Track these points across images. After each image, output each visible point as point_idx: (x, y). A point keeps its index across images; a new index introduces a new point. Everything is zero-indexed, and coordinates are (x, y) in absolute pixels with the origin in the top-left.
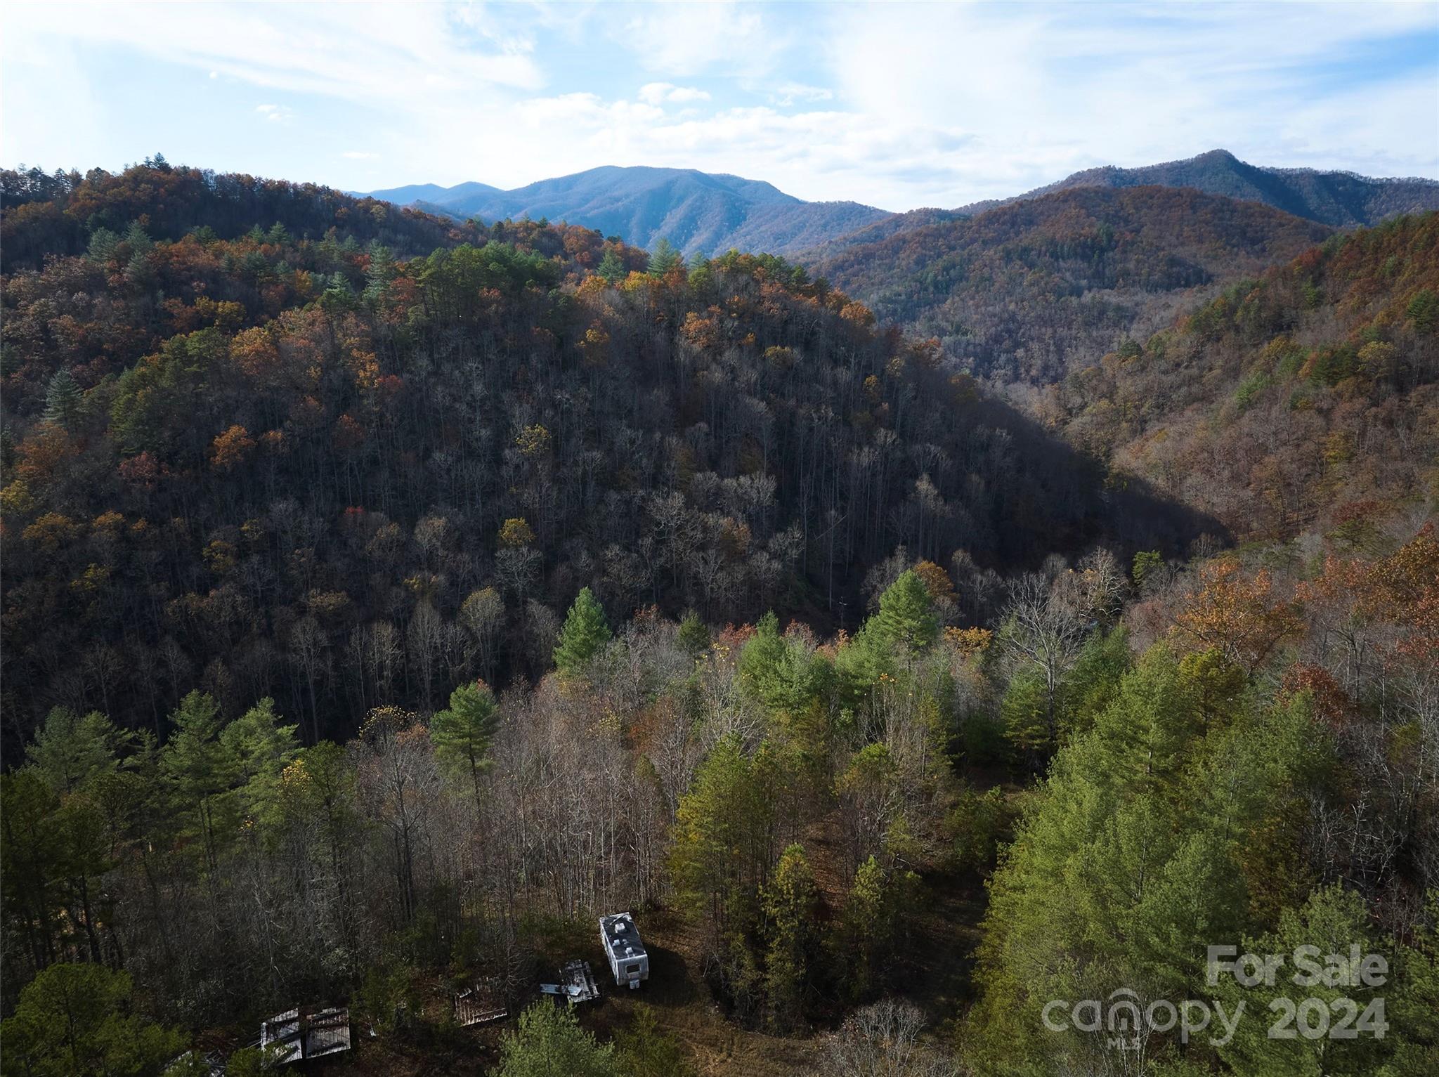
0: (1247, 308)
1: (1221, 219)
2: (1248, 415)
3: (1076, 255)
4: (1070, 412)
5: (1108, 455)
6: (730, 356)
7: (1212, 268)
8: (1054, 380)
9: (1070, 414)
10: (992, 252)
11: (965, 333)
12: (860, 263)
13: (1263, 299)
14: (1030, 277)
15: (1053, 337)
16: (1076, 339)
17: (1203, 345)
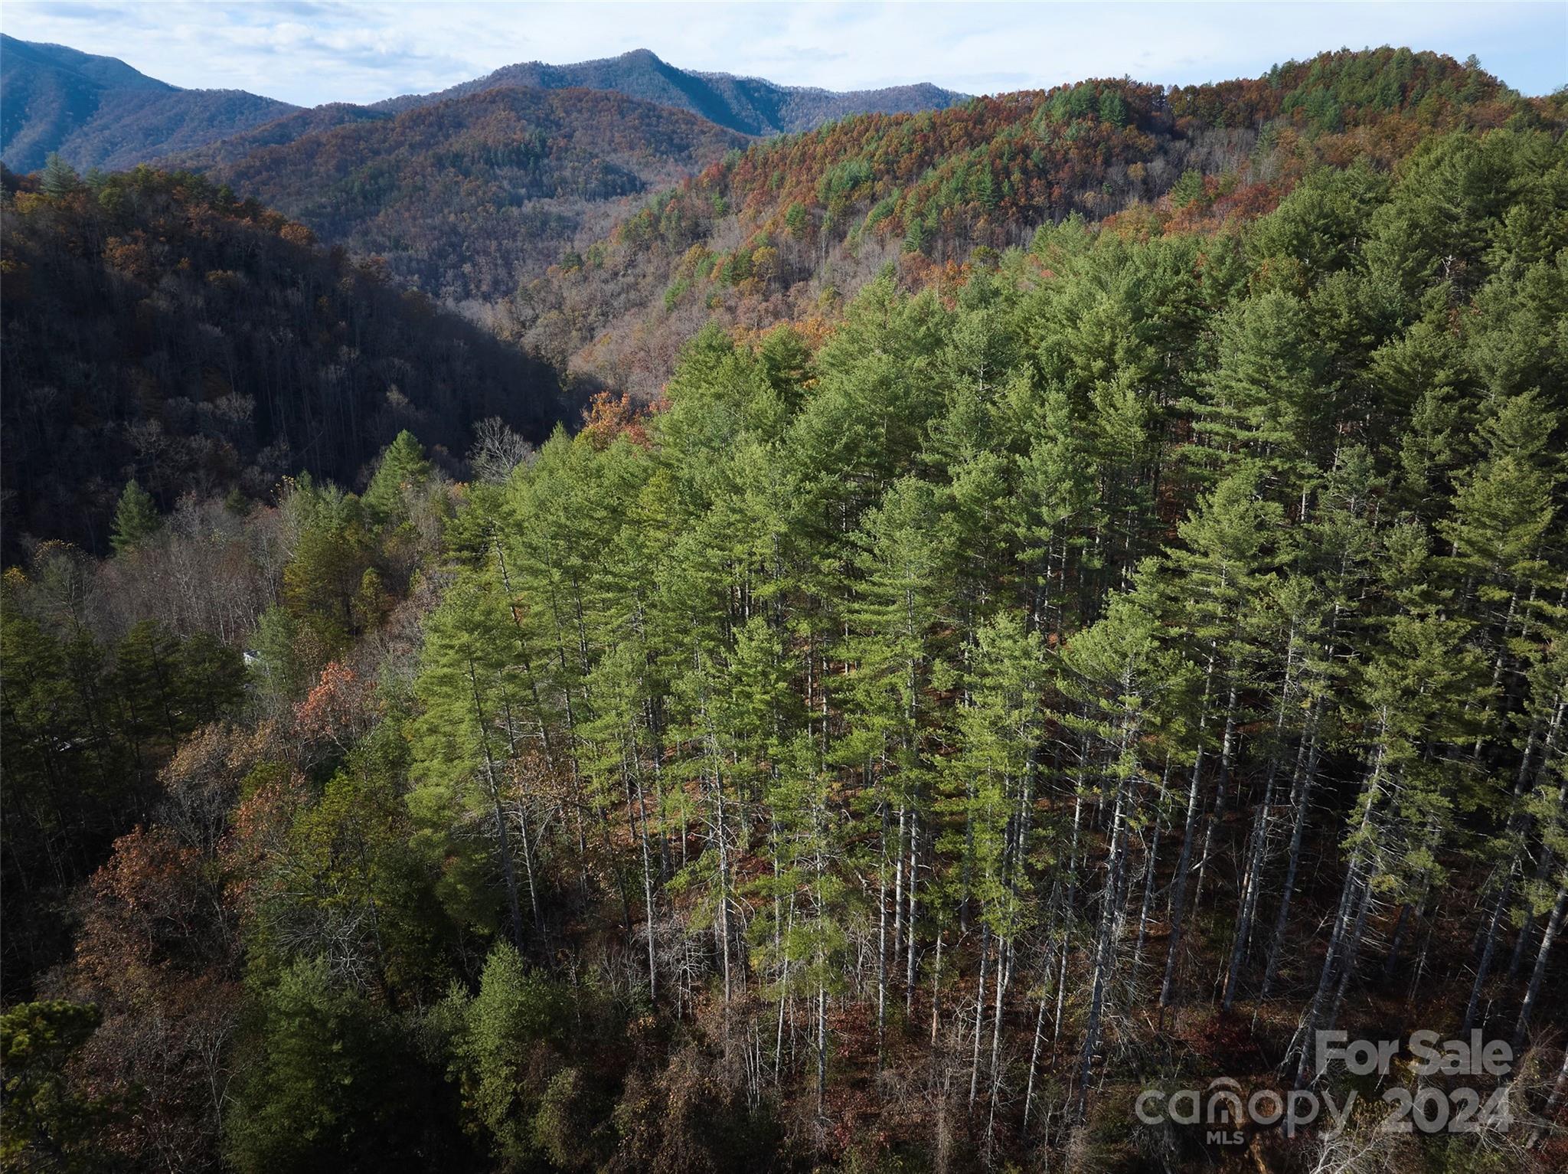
0: (669, 218)
1: (648, 125)
2: (674, 315)
3: (511, 162)
4: (523, 325)
5: (564, 362)
6: (167, 281)
7: (644, 176)
8: (506, 294)
9: (524, 326)
10: (421, 159)
11: (406, 249)
12: (268, 169)
13: (682, 210)
14: (466, 186)
15: (499, 250)
16: (522, 251)
17: (635, 254)
